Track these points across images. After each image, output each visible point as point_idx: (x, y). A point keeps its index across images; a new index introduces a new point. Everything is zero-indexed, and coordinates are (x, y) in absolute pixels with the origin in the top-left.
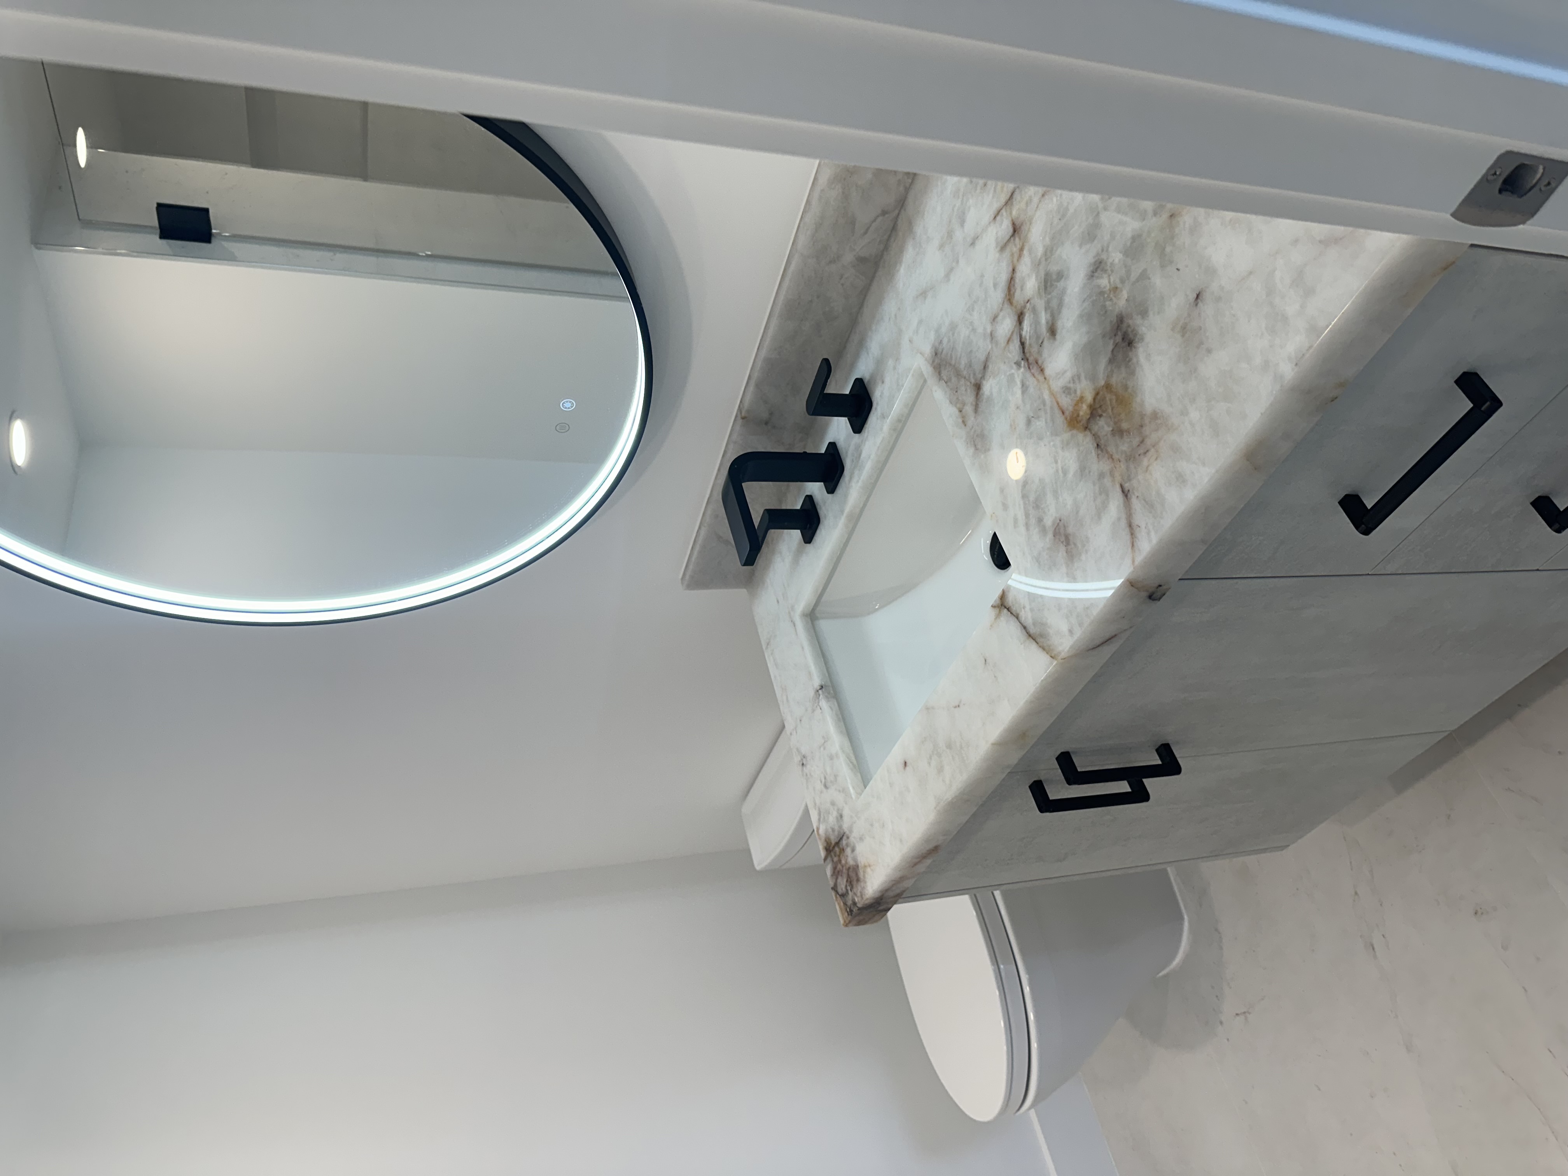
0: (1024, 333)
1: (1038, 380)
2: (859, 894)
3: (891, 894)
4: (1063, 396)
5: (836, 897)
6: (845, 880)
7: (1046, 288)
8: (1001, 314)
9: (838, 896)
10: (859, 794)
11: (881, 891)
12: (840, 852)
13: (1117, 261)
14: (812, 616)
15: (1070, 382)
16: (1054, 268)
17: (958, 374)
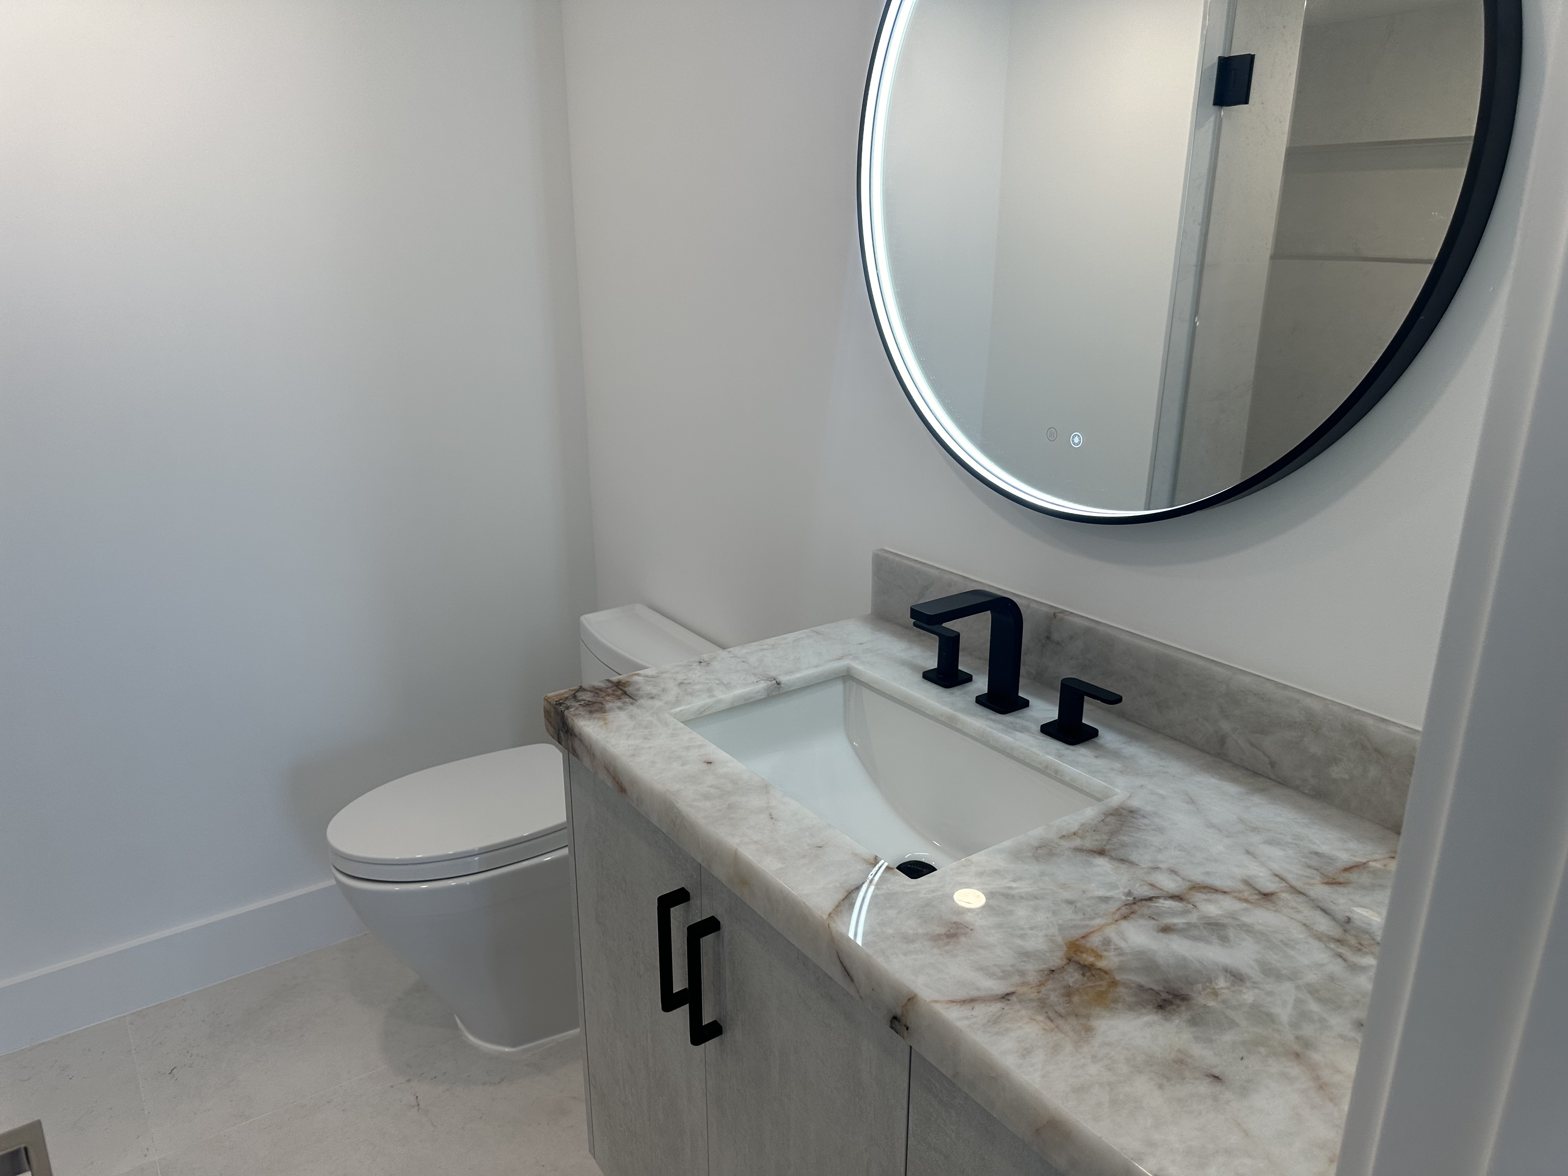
0: (1161, 901)
1: (1114, 913)
2: (577, 712)
3: (577, 744)
4: (1100, 938)
5: (572, 690)
6: (590, 699)
7: (1210, 924)
8: (1179, 879)
9: (574, 692)
10: (675, 715)
11: (580, 734)
12: (617, 696)
13: (1245, 997)
14: (847, 677)
15: (1116, 945)
16: (1231, 933)
17: (1112, 833)
